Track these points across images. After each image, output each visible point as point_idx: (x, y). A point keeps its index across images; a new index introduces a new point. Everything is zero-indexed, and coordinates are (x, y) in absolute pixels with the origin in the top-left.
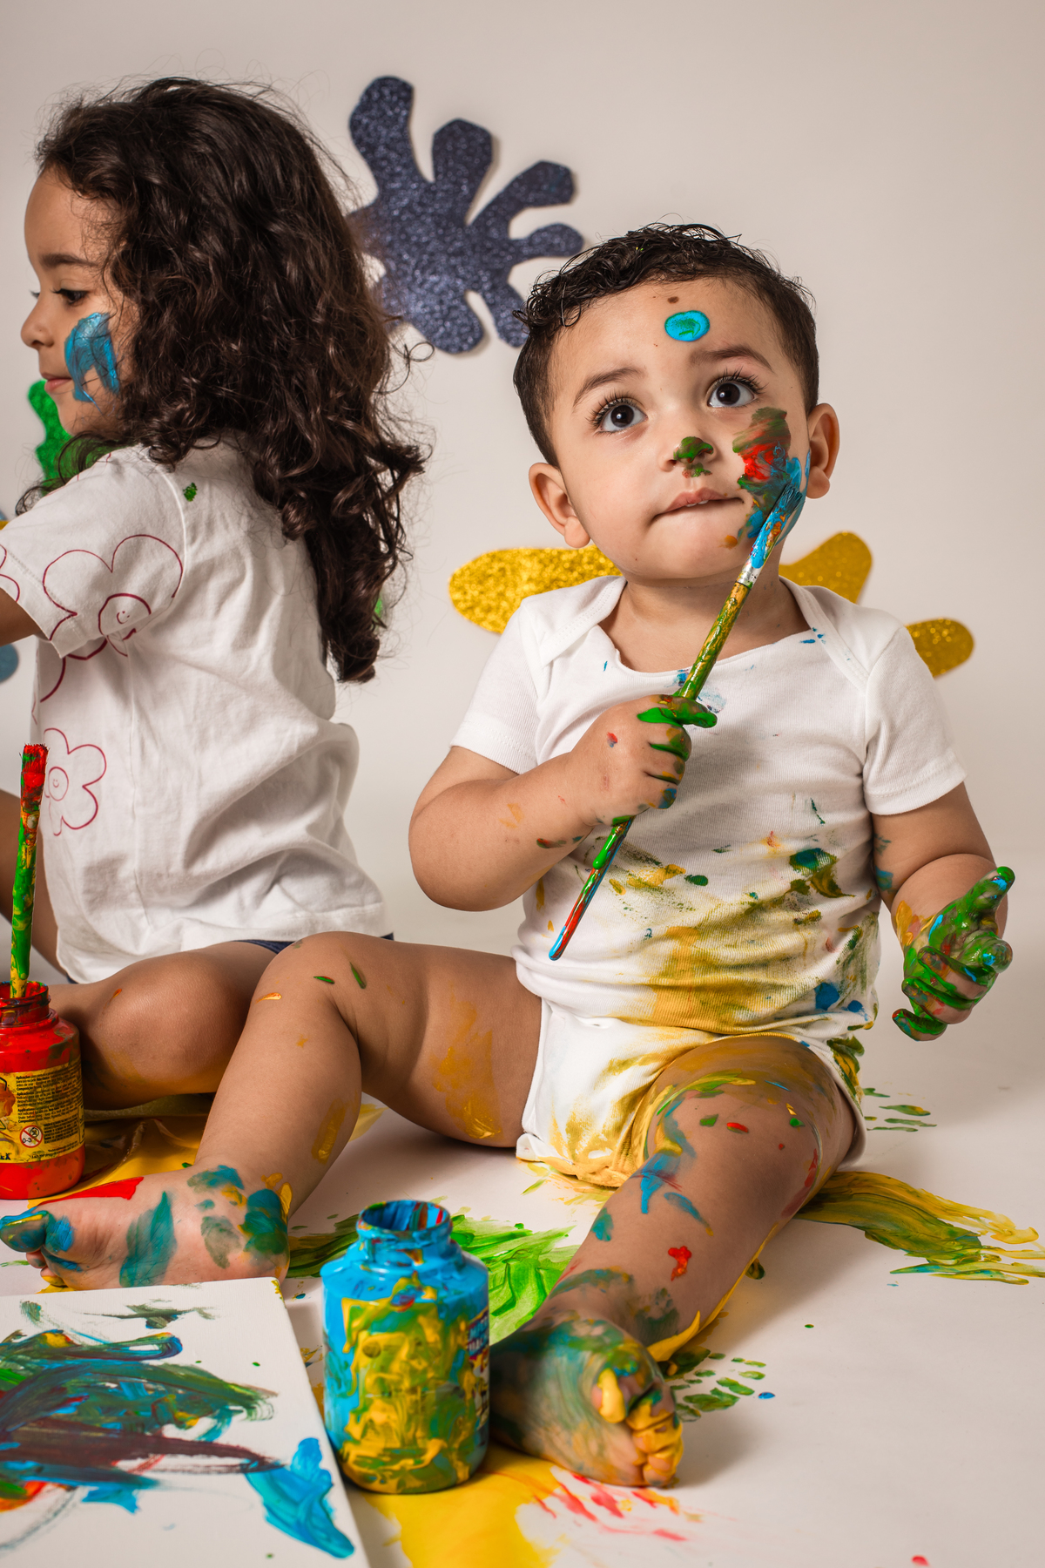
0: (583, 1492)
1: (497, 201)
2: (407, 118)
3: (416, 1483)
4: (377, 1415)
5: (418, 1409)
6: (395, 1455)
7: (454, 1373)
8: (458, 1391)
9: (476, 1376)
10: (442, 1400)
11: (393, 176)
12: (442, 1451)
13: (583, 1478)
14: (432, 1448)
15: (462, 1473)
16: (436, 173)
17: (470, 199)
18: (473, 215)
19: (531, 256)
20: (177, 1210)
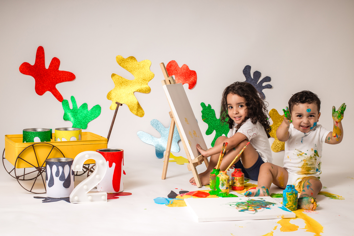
0: (307, 211)
1: (261, 81)
2: (250, 70)
3: (292, 210)
4: (289, 203)
5: (293, 202)
6: (291, 207)
7: (296, 199)
8: (296, 201)
9: (297, 200)
10: (295, 202)
11: (248, 78)
12: (295, 207)
13: (306, 210)
14: (294, 206)
15: (296, 209)
16: (254, 78)
17: (258, 81)
18: (258, 83)
19: (265, 88)
20: (260, 190)
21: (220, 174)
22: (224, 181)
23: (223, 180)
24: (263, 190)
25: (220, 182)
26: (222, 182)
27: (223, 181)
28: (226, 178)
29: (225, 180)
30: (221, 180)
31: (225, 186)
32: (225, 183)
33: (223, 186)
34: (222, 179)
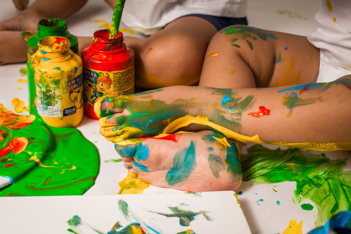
20: (198, 149)
21: (38, 53)
22: (52, 86)
23: (48, 80)
24: (211, 149)
25: (38, 89)
26: (44, 89)
27: (47, 86)
28: (62, 73)
29: (57, 83)
30: (41, 81)
31: (58, 106)
32: (58, 92)
33: (49, 104)
34: (41, 77)
